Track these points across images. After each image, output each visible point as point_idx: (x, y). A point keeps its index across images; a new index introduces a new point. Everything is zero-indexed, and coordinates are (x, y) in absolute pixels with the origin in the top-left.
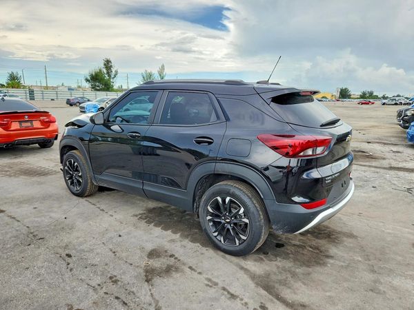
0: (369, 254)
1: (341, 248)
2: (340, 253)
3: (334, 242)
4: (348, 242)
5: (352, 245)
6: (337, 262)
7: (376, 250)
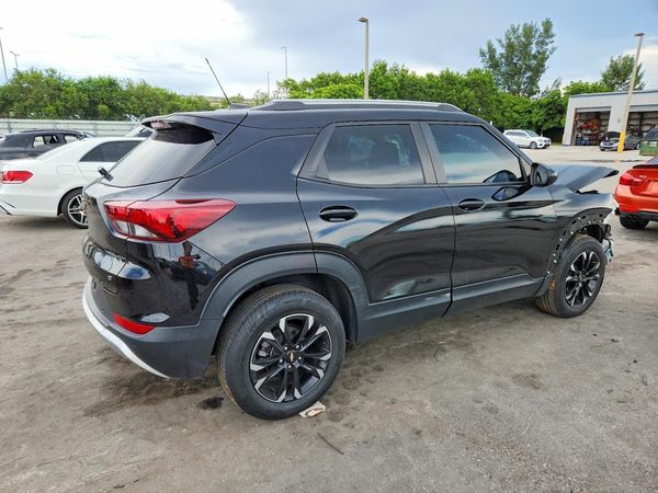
0: (52, 395)
1: (97, 380)
2: (93, 372)
3: (115, 383)
4: (95, 397)
5: (86, 393)
6: (88, 361)
7: (42, 410)
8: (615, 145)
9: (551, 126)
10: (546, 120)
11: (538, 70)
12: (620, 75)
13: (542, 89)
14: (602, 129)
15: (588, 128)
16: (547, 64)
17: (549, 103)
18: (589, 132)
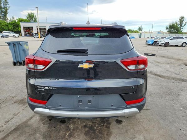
8: (37, 36)
9: (16, 30)
10: (14, 29)
11: (6, 13)
12: (31, 17)
13: (9, 19)
14: (31, 32)
15: (28, 31)
16: (8, 11)
17: (13, 24)
18: (28, 33)
